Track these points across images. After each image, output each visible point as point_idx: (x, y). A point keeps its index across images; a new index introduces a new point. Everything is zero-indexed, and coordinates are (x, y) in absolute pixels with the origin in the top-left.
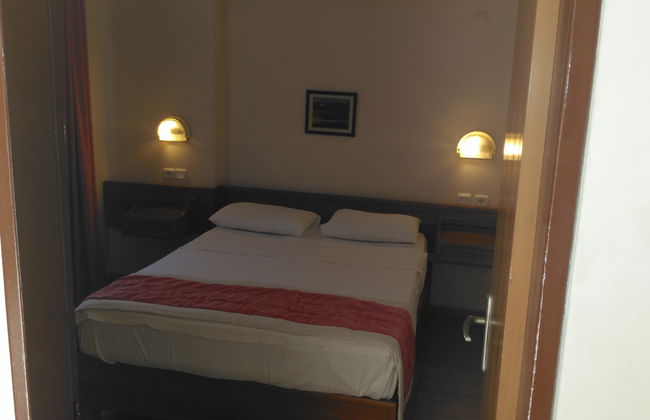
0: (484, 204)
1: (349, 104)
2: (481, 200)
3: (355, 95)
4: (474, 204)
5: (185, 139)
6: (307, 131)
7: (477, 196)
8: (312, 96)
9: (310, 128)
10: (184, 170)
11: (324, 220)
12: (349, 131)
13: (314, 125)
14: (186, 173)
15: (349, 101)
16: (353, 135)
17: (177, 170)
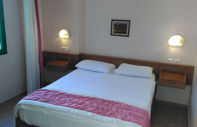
0: (178, 63)
1: (127, 25)
2: (177, 62)
3: (129, 21)
4: (174, 63)
5: (68, 37)
6: (111, 35)
7: (176, 60)
8: (113, 22)
9: (113, 33)
10: (68, 48)
11: (117, 67)
12: (127, 35)
13: (114, 32)
14: (69, 49)
15: (127, 23)
16: (128, 36)
17: (66, 48)
